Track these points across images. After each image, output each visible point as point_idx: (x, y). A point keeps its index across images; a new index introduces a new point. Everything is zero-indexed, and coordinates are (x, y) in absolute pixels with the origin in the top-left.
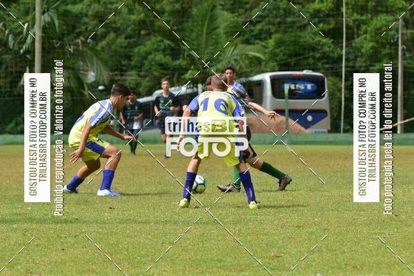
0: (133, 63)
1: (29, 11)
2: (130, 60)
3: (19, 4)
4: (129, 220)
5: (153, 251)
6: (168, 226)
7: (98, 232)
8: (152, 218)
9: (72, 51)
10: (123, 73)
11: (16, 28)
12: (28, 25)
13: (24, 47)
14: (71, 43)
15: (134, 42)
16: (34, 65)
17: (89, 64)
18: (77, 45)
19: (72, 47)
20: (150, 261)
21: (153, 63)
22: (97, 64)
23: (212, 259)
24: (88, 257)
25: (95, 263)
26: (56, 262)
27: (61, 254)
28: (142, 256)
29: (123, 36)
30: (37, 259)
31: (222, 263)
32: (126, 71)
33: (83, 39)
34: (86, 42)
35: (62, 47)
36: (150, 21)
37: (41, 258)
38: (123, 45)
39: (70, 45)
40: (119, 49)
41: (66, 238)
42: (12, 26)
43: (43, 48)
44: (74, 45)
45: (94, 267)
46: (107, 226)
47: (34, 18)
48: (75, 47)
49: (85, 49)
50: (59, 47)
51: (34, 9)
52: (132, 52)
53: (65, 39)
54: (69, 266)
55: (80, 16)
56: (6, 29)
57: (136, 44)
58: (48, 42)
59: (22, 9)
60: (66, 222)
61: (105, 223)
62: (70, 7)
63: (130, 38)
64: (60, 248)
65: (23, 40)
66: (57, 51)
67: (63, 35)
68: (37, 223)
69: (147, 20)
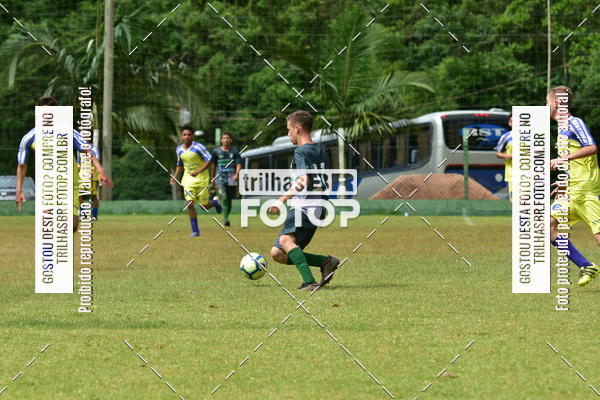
0: (244, 97)
1: (95, 22)
2: (241, 93)
3: (80, 13)
4: (238, 323)
5: (273, 368)
6: (295, 333)
7: (194, 341)
8: (271, 321)
9: (156, 79)
10: (230, 112)
11: (76, 47)
12: (94, 43)
13: (89, 75)
14: (156, 68)
15: (246, 67)
16: (102, 101)
17: (181, 99)
18: (164, 71)
19: (157, 74)
20: (268, 383)
21: (274, 98)
22: (192, 98)
23: (357, 381)
24: (179, 377)
25: (189, 386)
26: (133, 384)
27: (140, 373)
28: (257, 376)
29: (231, 58)
30: (106, 379)
31: (373, 387)
32: (234, 109)
33: (172, 63)
34: (177, 68)
35: (143, 74)
36: (269, 37)
37: (111, 378)
38: (231, 72)
39: (154, 72)
40: (225, 77)
41: (147, 348)
42: (71, 44)
43: (115, 75)
44: (160, 71)
45: (188, 391)
46: (207, 332)
47: (102, 33)
48: (161, 75)
49: (175, 77)
50: (138, 74)
51: (103, 20)
52: (243, 81)
53: (146, 63)
54: (153, 389)
55: (168, 29)
56: (61, 49)
57: (250, 71)
58: (123, 67)
59: (84, 19)
60: (147, 326)
61: (203, 328)
62: (153, 17)
63: (240, 60)
64: (139, 364)
65: (86, 64)
66: (134, 79)
67: (144, 56)
68: (106, 327)
69: (266, 35)
